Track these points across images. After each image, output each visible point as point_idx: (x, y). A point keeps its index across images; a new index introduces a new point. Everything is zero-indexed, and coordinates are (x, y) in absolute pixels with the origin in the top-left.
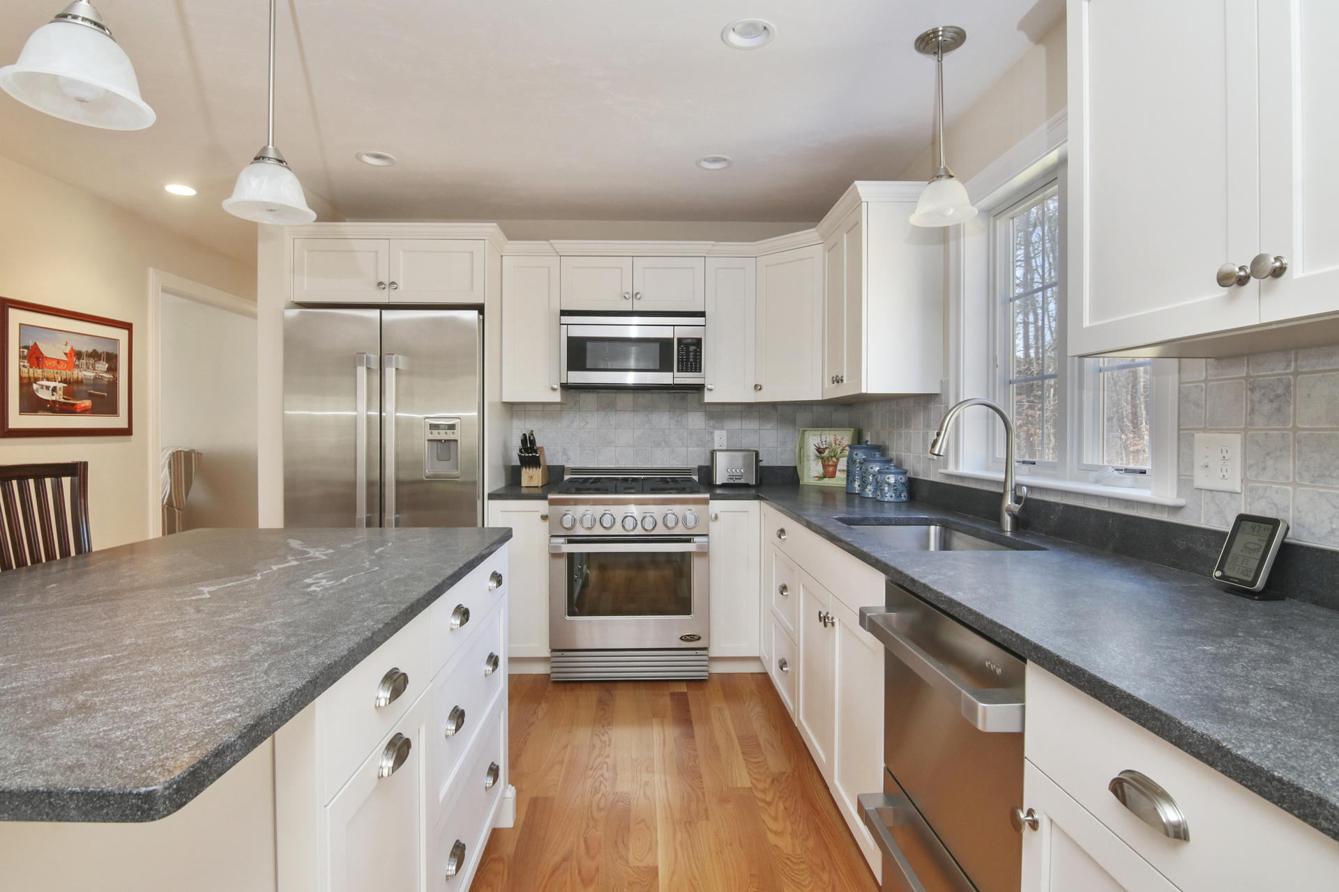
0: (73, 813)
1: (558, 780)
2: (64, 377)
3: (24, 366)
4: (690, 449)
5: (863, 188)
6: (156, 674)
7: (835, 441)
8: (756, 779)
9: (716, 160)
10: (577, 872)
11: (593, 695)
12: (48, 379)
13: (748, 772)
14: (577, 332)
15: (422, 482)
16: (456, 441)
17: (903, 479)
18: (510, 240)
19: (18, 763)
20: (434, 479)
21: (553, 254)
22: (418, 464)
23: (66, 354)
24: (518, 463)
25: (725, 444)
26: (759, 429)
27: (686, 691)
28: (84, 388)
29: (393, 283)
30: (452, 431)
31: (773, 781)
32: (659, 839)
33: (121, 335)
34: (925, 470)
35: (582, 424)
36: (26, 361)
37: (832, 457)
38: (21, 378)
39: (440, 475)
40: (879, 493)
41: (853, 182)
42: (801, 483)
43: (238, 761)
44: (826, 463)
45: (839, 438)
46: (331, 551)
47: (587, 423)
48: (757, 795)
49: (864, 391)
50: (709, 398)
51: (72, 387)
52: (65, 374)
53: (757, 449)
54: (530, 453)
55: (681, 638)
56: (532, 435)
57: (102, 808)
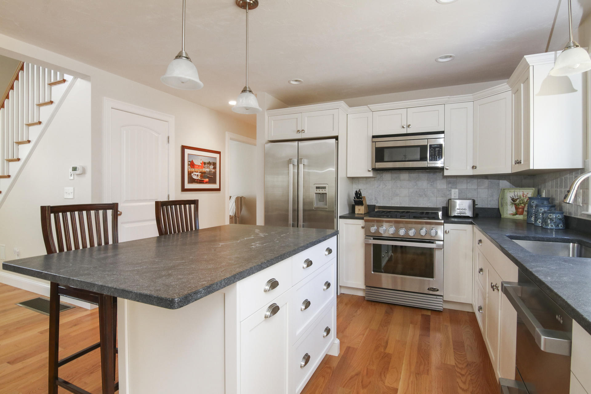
0: (155, 303)
1: (361, 342)
2: (200, 171)
3: (189, 168)
4: (438, 198)
5: (529, 58)
6: (192, 268)
7: (523, 195)
8: (458, 362)
9: (446, 57)
10: (361, 381)
11: (384, 309)
12: (196, 172)
13: (455, 359)
14: (380, 145)
15: (313, 210)
16: (326, 193)
17: (560, 216)
18: (350, 107)
19: (147, 287)
20: (317, 209)
21: (370, 111)
22: (311, 203)
23: (201, 163)
24: (354, 204)
25: (458, 195)
26: (477, 189)
27: (430, 314)
28: (206, 175)
29: (303, 130)
30: (324, 190)
31: (467, 365)
32: (401, 377)
33: (217, 156)
34: (575, 212)
35: (384, 187)
36: (190, 166)
37: (521, 204)
38: (188, 172)
39: (319, 207)
40: (544, 224)
41: (524, 56)
42: (502, 217)
43: (202, 297)
44: (518, 207)
45: (526, 193)
46: (267, 234)
47: (386, 186)
48: (456, 370)
49: (531, 168)
50: (446, 173)
51: (203, 173)
52: (201, 170)
53: (474, 199)
54: (358, 199)
55: (428, 289)
56: (360, 191)
57: (161, 303)
